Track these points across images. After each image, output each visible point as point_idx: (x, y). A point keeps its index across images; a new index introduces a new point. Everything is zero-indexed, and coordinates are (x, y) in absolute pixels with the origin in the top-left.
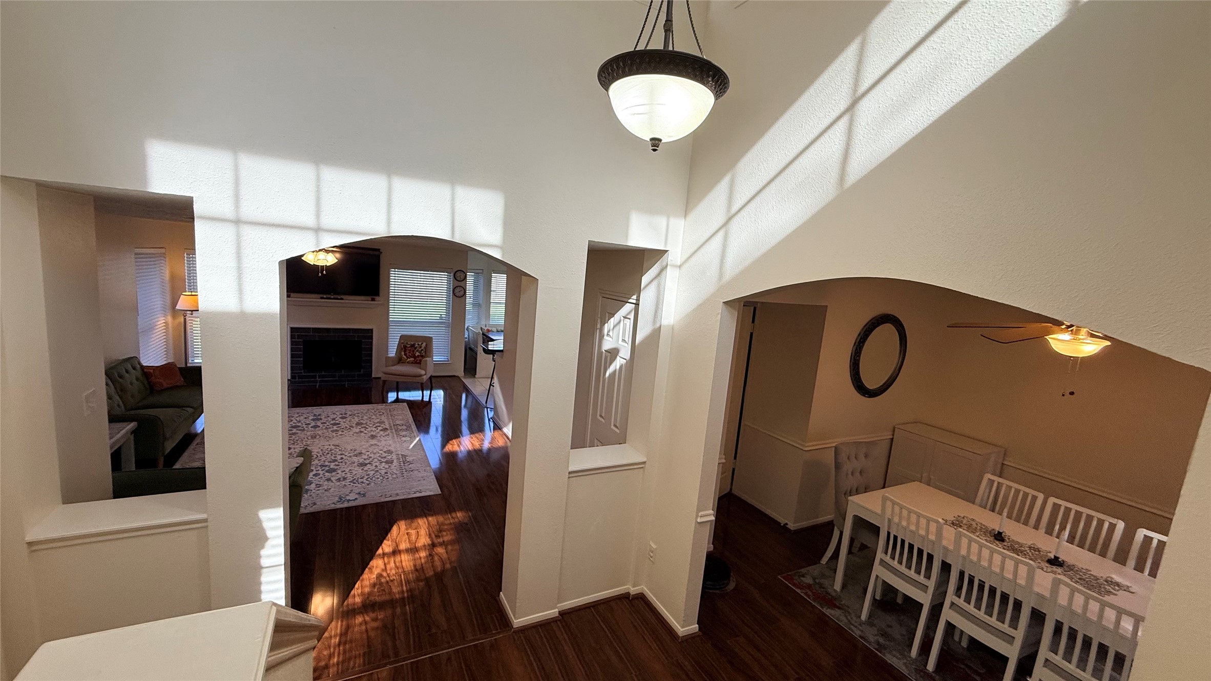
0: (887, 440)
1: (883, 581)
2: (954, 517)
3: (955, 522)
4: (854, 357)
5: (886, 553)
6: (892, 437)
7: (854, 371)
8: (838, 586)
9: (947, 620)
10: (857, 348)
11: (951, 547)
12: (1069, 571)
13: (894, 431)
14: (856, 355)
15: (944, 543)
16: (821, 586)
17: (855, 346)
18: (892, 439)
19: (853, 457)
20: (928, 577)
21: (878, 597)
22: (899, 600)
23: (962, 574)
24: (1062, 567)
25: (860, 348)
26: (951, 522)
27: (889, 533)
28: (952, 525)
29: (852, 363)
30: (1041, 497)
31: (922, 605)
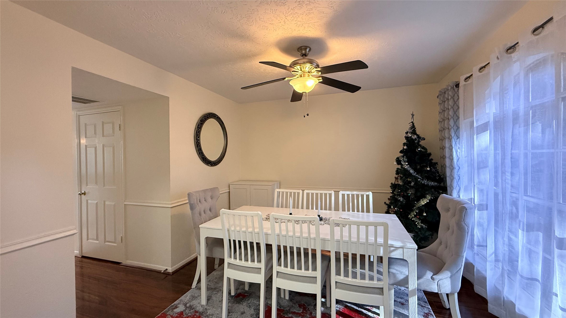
0: (227, 193)
1: (234, 280)
2: (266, 215)
3: (267, 217)
4: (196, 138)
5: (231, 257)
6: (229, 191)
7: (198, 148)
8: (204, 301)
9: (276, 287)
10: (197, 132)
11: (270, 232)
12: (326, 221)
13: (229, 187)
14: (197, 136)
15: (265, 231)
16: (191, 307)
17: (196, 131)
18: (229, 192)
19: (203, 200)
20: (259, 261)
21: (233, 294)
22: (247, 288)
23: (279, 247)
24: (322, 220)
25: (199, 132)
26: (265, 218)
27: (230, 240)
28: (266, 220)
29: (195, 142)
30: (301, 192)
31: (260, 284)
